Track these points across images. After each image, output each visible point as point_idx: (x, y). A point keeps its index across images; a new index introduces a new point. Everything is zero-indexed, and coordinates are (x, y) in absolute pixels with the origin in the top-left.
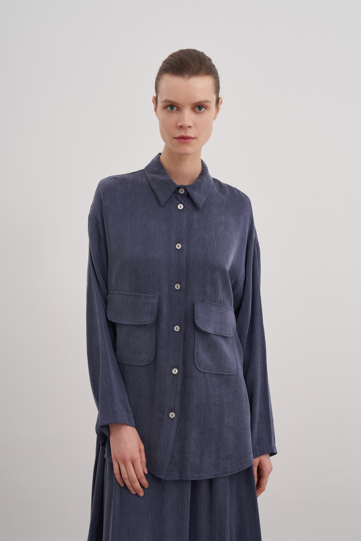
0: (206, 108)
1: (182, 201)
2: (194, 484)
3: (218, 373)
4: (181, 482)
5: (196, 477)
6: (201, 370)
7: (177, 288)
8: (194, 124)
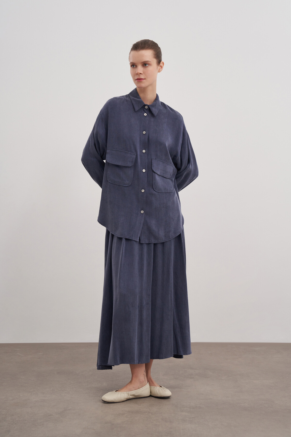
0: (150, 64)
1: (146, 112)
2: (155, 244)
3: (165, 192)
4: (149, 244)
5: (156, 242)
6: (157, 191)
7: (144, 152)
8: (143, 72)
